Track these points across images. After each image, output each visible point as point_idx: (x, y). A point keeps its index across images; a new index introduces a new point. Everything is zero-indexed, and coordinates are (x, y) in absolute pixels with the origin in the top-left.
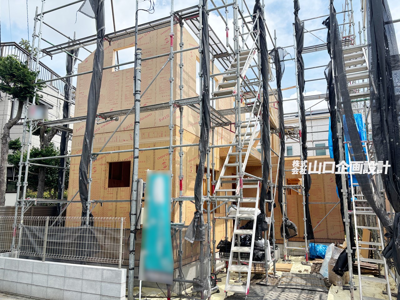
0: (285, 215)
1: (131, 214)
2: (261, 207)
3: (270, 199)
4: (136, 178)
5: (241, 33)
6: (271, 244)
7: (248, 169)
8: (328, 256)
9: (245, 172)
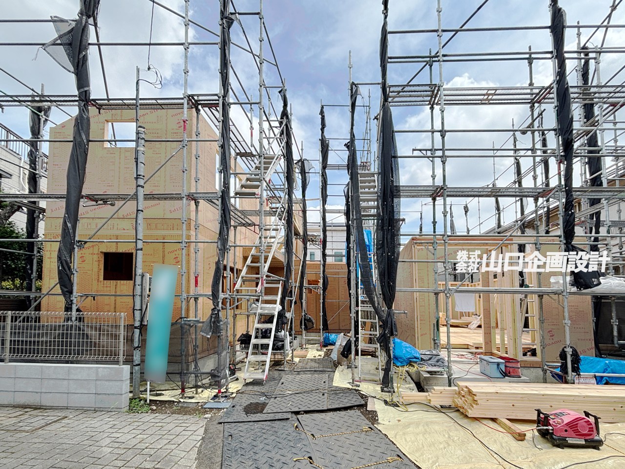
0: (305, 311)
1: (134, 310)
2: (282, 303)
3: (291, 297)
4: (139, 271)
5: (268, 136)
6: (290, 335)
7: (271, 270)
8: (338, 344)
9: (268, 272)
